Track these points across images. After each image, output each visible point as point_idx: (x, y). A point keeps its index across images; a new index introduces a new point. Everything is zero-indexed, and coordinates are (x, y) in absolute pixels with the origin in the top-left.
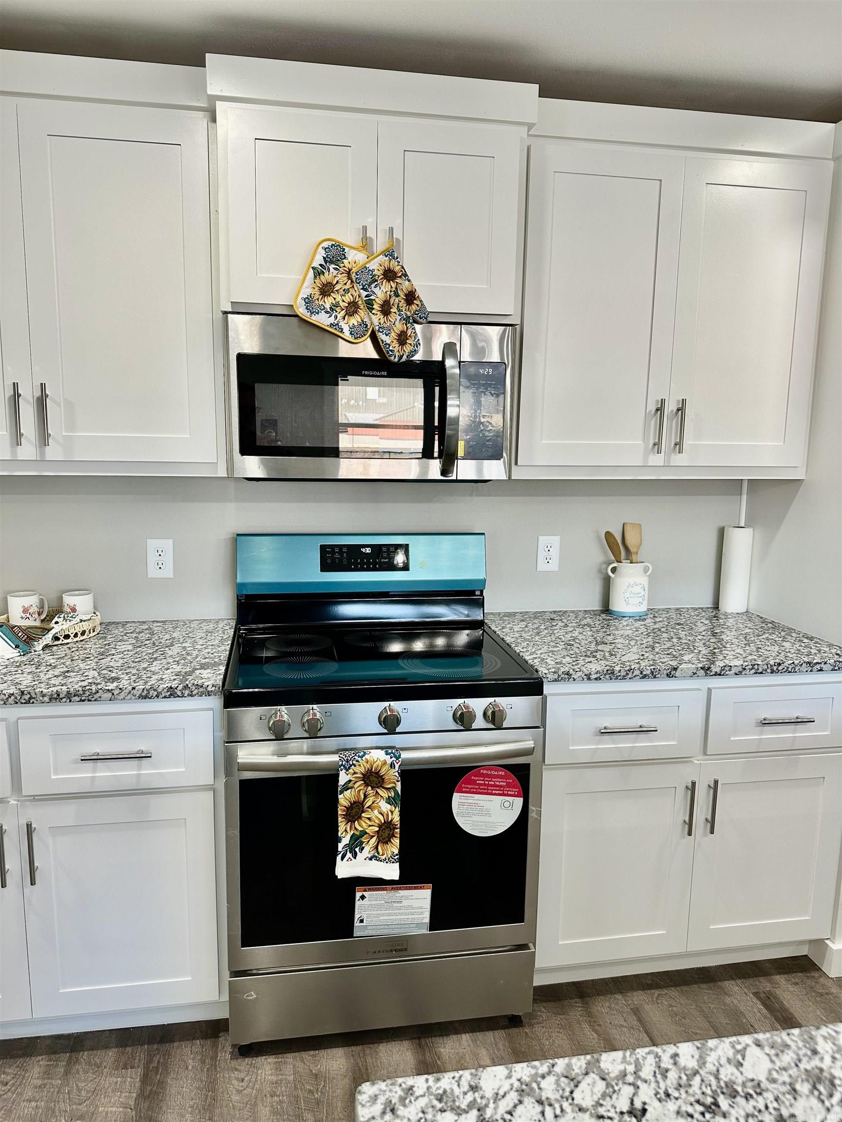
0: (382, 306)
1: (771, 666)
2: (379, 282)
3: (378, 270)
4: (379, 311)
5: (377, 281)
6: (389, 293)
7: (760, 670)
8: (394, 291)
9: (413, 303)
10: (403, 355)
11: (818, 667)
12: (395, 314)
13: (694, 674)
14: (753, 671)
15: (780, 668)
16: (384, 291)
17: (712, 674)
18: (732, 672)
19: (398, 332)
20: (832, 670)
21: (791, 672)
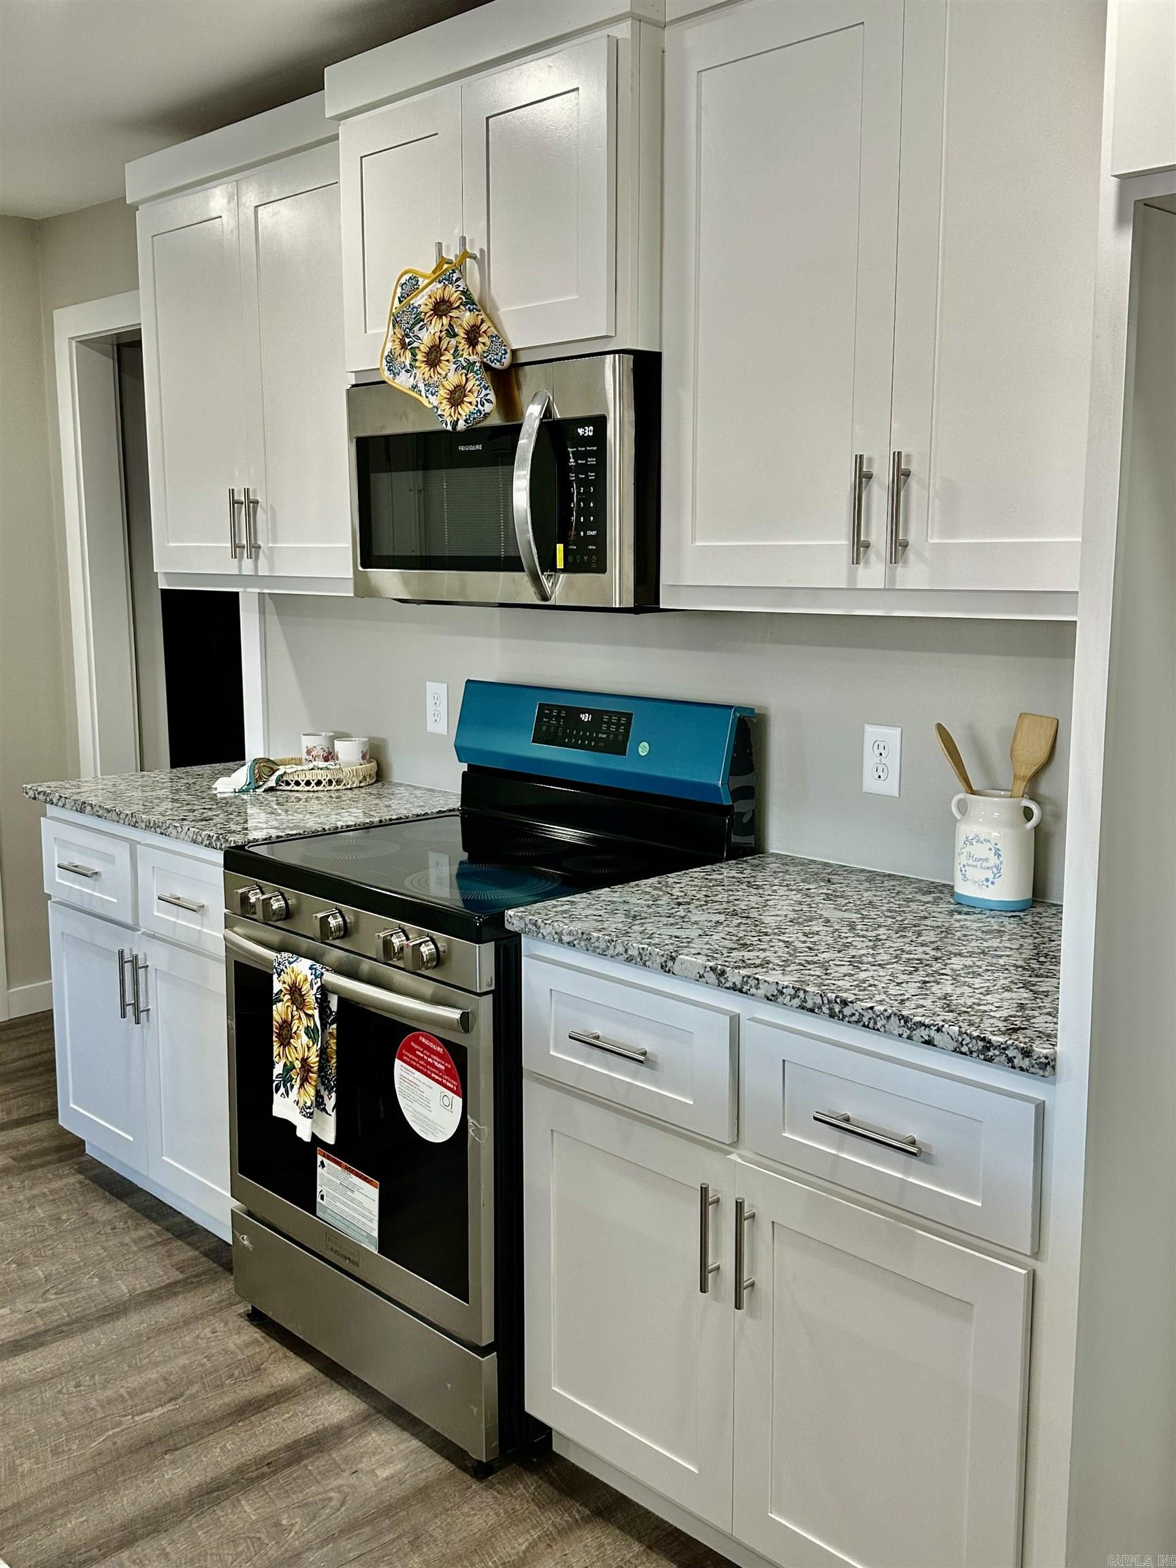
0: (428, 354)
1: (829, 1002)
2: (426, 321)
3: (426, 305)
4: (424, 361)
5: (423, 320)
6: (438, 334)
7: (809, 1005)
8: (447, 330)
9: (477, 344)
10: (458, 420)
11: (924, 1033)
12: (447, 363)
13: (700, 977)
14: (796, 1002)
15: (847, 1011)
16: (432, 333)
17: (727, 985)
18: (761, 992)
19: (451, 388)
20: (955, 1050)
21: (867, 1027)
